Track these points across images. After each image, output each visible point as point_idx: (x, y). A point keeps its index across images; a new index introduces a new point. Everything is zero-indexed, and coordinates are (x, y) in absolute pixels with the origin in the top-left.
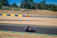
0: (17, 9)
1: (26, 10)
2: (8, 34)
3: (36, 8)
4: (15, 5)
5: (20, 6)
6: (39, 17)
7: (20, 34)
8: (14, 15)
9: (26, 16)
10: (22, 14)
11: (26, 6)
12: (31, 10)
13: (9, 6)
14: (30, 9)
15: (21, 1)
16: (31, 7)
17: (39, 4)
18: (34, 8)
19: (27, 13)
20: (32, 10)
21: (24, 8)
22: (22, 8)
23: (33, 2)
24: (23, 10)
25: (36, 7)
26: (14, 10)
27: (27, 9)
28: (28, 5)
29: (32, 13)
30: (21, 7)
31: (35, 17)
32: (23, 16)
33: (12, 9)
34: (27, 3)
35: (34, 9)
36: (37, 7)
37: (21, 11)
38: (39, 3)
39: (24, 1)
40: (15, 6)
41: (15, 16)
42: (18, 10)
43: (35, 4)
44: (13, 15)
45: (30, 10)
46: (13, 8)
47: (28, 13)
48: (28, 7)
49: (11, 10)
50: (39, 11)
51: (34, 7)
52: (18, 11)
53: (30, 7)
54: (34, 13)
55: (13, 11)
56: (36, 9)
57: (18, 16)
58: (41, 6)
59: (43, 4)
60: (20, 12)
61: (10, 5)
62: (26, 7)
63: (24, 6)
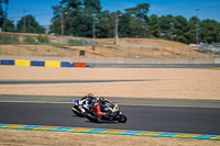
0: (39, 38)
1: (72, 43)
2: (5, 138)
3: (110, 31)
4: (29, 24)
5: (51, 27)
6: (125, 66)
8: (28, 63)
9: (74, 65)
10: (59, 56)
11: (74, 26)
12: (94, 39)
13: (8, 28)
14: (90, 36)
15: (54, 8)
16: (94, 30)
17: (123, 16)
18: (104, 33)
19: (78, 53)
20: (98, 40)
21: (65, 34)
22: (60, 33)
23: (99, 9)
24: (63, 40)
25: (113, 28)
26: (29, 41)
27: (79, 39)
28: (80, 21)
29: (97, 50)
30: (55, 29)
31: (110, 65)
32: (65, 65)
33: (21, 39)
34: (75, 14)
35: (104, 37)
36: (116, 30)
37: (54, 45)
38: (124, 12)
39: (64, 6)
40: (31, 27)
42: (43, 41)
43: (108, 16)
44: (23, 63)
45: (88, 40)
46: (22, 37)
47: (82, 53)
48: (82, 31)
49: (15, 41)
50: (123, 43)
51: (103, 30)
53: (90, 29)
54: (103, 50)
55: (23, 48)
56: (113, 36)
57: (42, 64)
58: (132, 25)
59: (139, 15)
60: (51, 47)
61: (11, 24)
62: (72, 29)
63: (67, 27)
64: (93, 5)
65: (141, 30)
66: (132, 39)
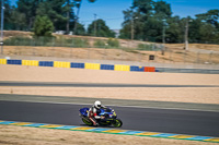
0: (109, 43)
1: (142, 47)
2: (74, 139)
3: (180, 36)
4: (100, 28)
5: (121, 31)
6: (194, 71)
7: (120, 138)
8: (98, 66)
9: (143, 70)
10: (128, 60)
11: (145, 31)
12: (163, 45)
13: (79, 32)
14: (160, 41)
15: (125, 12)
16: (164, 35)
17: (194, 22)
18: (174, 38)
19: (148, 57)
20: (168, 45)
21: (135, 39)
22: (130, 38)
23: (169, 14)
24: (133, 44)
25: (183, 33)
26: (99, 45)
27: (148, 43)
28: (151, 26)
29: (167, 55)
30: (125, 34)
31: (179, 70)
32: (134, 69)
33: (92, 43)
34: (145, 18)
35: (174, 42)
36: (186, 36)
37: (124, 49)
38: (195, 18)
39: (135, 10)
40: (102, 31)
41: (103, 67)
42: (113, 45)
43: (179, 22)
44: (93, 66)
45: (158, 45)
46: (92, 40)
47: (152, 58)
48: (152, 35)
49: (86, 45)
50: (192, 49)
51: (173, 35)
52: (111, 51)
53: (160, 34)
54: (173, 56)
55: (93, 51)
56: (183, 42)
57: (112, 68)
58: (202, 30)
59: (209, 21)
60: (120, 51)
61: (82, 28)
62: (142, 33)
63: (138, 31)
64: (164, 10)
65: (211, 36)
66: (202, 45)
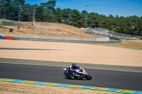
1: (5, 23)
3: (30, 17)
9: (5, 38)
11: (7, 13)
12: (19, 22)
14: (17, 20)
16: (20, 16)
17: (39, 8)
18: (26, 18)
19: (8, 30)
20: (22, 23)
21: (1, 18)
23: (23, 2)
25: (32, 15)
27: (9, 21)
28: (11, 10)
29: (21, 29)
31: (28, 39)
34: (8, 5)
35: (26, 21)
36: (34, 16)
38: (40, 5)
43: (29, 8)
45: (15, 22)
47: (11, 30)
48: (12, 16)
50: (38, 25)
51: (25, 16)
53: (17, 15)
54: (25, 29)
56: (32, 20)
58: (44, 14)
59: (49, 8)
62: (5, 14)
63: (2, 13)
65: (50, 17)
66: (44, 23)
